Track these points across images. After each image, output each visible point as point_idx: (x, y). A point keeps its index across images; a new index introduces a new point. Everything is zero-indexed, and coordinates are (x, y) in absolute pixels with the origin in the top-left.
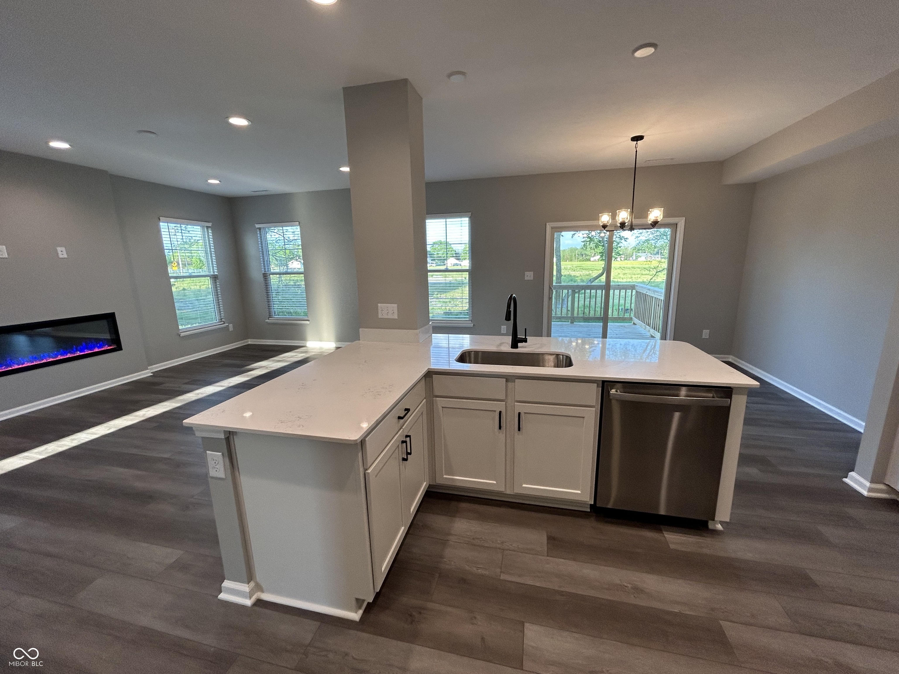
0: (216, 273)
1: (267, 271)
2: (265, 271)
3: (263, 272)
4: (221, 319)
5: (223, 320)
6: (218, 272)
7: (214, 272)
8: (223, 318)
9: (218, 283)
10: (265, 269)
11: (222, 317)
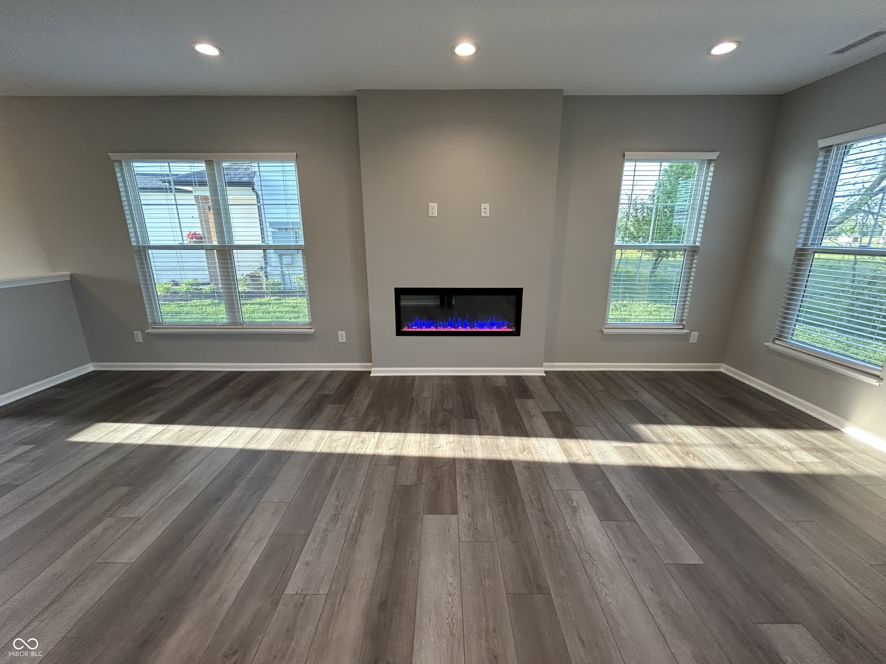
0: (698, 244)
1: (812, 244)
2: (804, 245)
3: (800, 246)
4: (682, 321)
5: (684, 323)
6: (701, 242)
7: (695, 242)
8: (684, 320)
9: (695, 261)
10: (806, 239)
11: (684, 318)
